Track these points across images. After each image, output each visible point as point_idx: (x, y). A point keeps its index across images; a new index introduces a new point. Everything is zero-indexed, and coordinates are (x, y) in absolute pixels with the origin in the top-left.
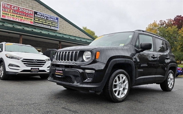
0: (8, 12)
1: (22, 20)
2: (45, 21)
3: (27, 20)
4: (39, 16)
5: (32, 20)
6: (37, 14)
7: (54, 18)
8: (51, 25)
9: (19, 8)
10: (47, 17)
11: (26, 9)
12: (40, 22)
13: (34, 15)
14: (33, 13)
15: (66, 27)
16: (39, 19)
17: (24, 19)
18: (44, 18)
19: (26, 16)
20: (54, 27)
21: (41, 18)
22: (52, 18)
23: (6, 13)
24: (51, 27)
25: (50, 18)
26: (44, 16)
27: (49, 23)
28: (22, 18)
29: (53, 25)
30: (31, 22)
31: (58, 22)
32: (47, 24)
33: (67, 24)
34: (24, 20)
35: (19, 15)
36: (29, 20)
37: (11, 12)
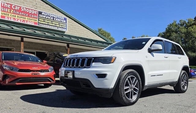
0: (7, 12)
1: (25, 20)
2: (52, 21)
3: (31, 21)
4: (44, 16)
5: (36, 20)
6: (41, 14)
7: (61, 19)
8: (58, 26)
9: (20, 7)
10: (53, 18)
11: (29, 9)
12: (46, 23)
13: (39, 16)
14: (37, 13)
15: (75, 28)
16: (44, 20)
18: (50, 18)
19: (29, 17)
20: (62, 29)
21: (47, 18)
22: (59, 19)
23: (5, 13)
24: (59, 28)
25: (57, 18)
26: (49, 16)
27: (55, 24)
28: (25, 18)
29: (61, 26)
30: (35, 23)
31: (66, 23)
32: (53, 25)
34: (27, 21)
35: (21, 15)
36: (33, 21)
37: (11, 12)
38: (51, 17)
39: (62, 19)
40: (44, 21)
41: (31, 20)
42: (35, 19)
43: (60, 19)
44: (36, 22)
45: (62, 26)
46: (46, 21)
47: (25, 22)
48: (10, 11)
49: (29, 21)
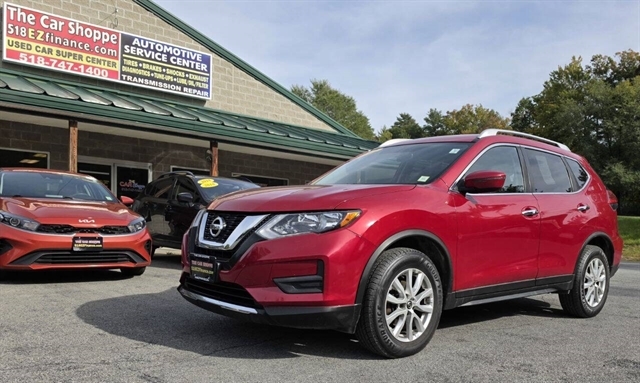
0: (27, 38)
1: (80, 65)
2: (163, 67)
3: (98, 65)
4: (140, 52)
6: (131, 45)
7: (193, 58)
8: (184, 82)
9: (67, 22)
10: (169, 55)
13: (123, 49)
14: (117, 40)
15: (236, 88)
16: (139, 62)
17: (85, 62)
18: (159, 57)
19: (94, 53)
20: (195, 91)
21: (148, 56)
22: (186, 59)
23: (20, 41)
27: (175, 77)
28: (81, 57)
29: (191, 83)
30: (112, 74)
31: (209, 72)
32: (168, 78)
33: (242, 79)
34: (86, 67)
35: (69, 47)
36: (106, 67)
37: (38, 38)
38: (162, 52)
39: (195, 60)
40: (139, 68)
41: (99, 62)
42: (112, 60)
43: (190, 59)
44: (114, 69)
45: (195, 81)
46: (145, 66)
47: (80, 70)
48: (36, 35)
49: (93, 67)
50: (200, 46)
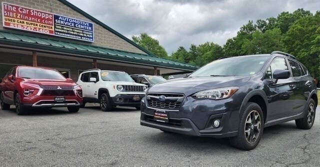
0: (13, 17)
1: (37, 28)
2: (73, 29)
4: (62, 22)
5: (52, 28)
6: (58, 19)
8: (82, 35)
9: (30, 10)
10: (75, 24)
11: (41, 13)
12: (65, 31)
13: (55, 21)
14: (52, 18)
15: (104, 37)
16: (62, 27)
17: (39, 27)
18: (71, 24)
19: (42, 23)
20: (87, 38)
21: (66, 24)
22: (82, 25)
23: (10, 18)
24: (83, 38)
25: (80, 24)
26: (69, 22)
27: (78, 33)
28: (37, 25)
29: (85, 35)
30: (51, 32)
31: (92, 30)
32: (75, 33)
33: (107, 33)
34: (39, 29)
35: (31, 21)
36: (48, 29)
37: (18, 17)
38: (72, 22)
39: (86, 25)
40: (62, 29)
41: (45, 27)
42: (51, 26)
43: (84, 25)
44: (51, 29)
45: (87, 34)
46: (65, 28)
47: (37, 30)
48: (17, 15)
49: (43, 29)
50: (88, 20)
